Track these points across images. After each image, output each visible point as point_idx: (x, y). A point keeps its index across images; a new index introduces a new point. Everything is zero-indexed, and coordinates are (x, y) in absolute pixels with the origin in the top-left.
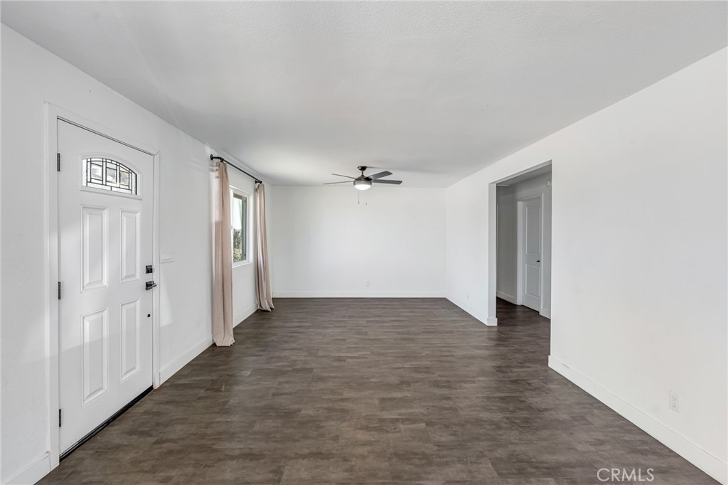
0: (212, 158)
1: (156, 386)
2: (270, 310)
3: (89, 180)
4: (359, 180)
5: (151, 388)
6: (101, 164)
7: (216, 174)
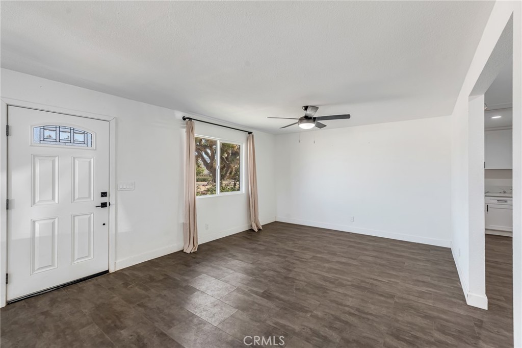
0: (184, 119)
1: (112, 271)
2: (256, 230)
3: (42, 139)
4: (301, 120)
5: (107, 271)
6: (55, 129)
7: (185, 130)
